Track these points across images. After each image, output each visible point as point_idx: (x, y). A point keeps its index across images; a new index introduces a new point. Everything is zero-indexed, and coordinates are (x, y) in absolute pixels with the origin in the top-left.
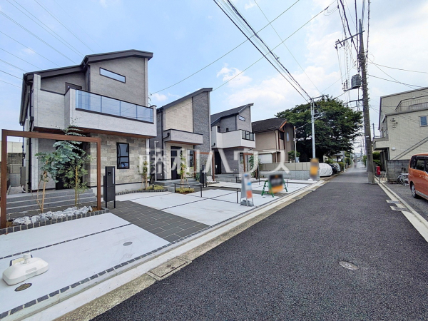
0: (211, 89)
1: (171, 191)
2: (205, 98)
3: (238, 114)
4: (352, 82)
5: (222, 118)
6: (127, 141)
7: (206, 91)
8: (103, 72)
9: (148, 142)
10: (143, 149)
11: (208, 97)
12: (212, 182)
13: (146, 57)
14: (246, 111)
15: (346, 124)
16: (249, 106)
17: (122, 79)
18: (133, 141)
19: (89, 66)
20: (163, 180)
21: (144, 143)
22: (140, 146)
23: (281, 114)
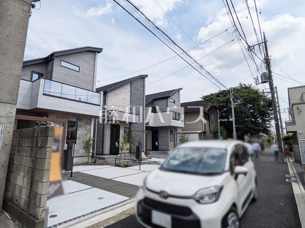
0: (147, 76)
1: (111, 165)
2: (142, 83)
3: (169, 97)
4: (262, 77)
5: (154, 100)
6: (76, 119)
7: (143, 77)
8: (63, 64)
9: (93, 120)
10: (88, 127)
11: (144, 83)
12: (145, 157)
13: (97, 52)
14: (176, 95)
15: (262, 109)
16: (179, 90)
17: (77, 69)
18: (80, 120)
19: (54, 59)
20: (102, 154)
21: (89, 121)
22: (87, 124)
23: (206, 97)
